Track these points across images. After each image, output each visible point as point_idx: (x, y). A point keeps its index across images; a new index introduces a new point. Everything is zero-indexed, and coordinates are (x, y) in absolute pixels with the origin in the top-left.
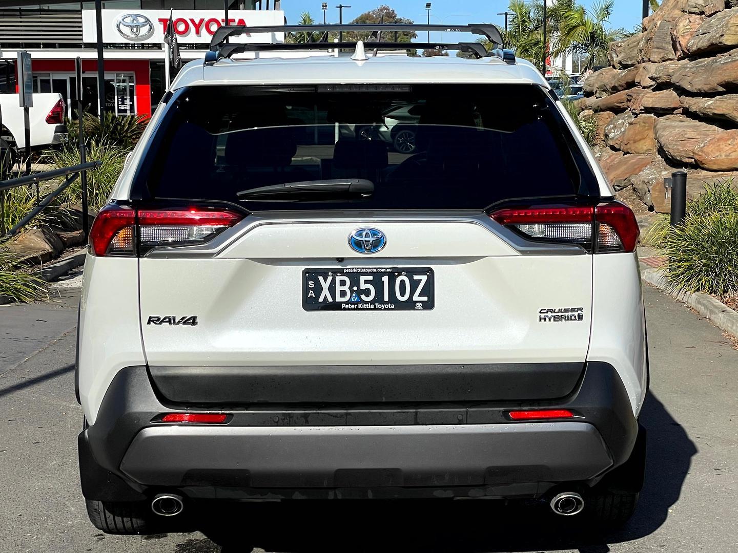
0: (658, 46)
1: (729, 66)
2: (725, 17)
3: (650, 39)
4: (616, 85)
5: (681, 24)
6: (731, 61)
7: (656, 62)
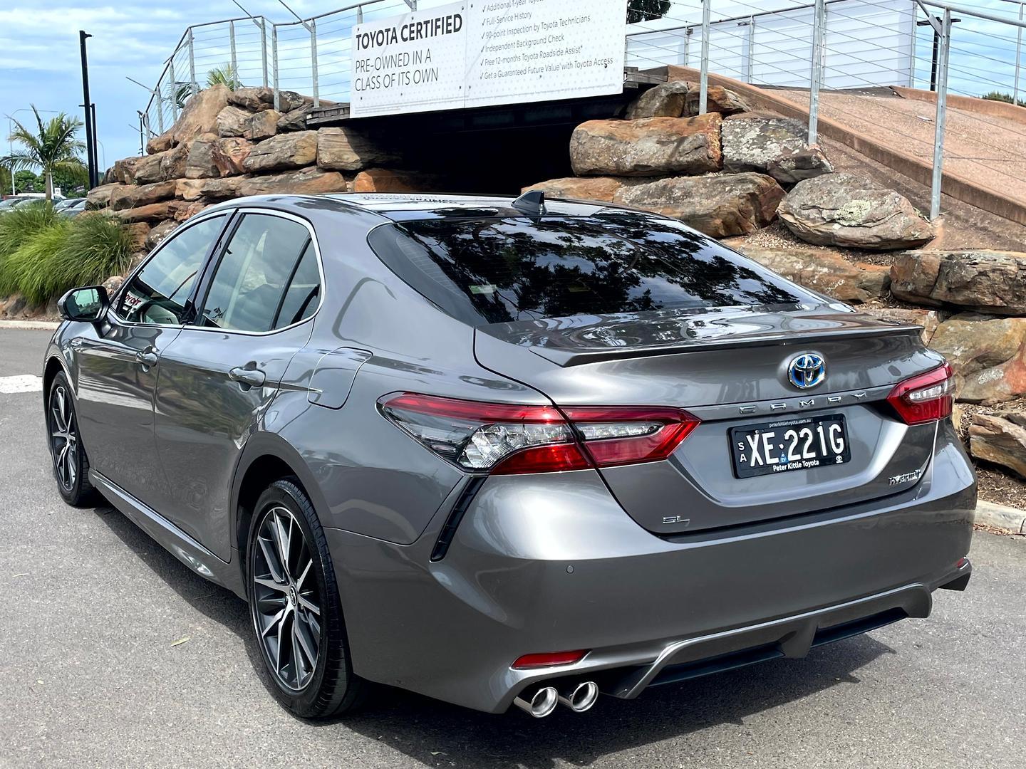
0: (195, 164)
1: (313, 182)
2: (288, 141)
3: (180, 158)
4: (144, 198)
5: (229, 146)
6: (312, 178)
7: (194, 179)
